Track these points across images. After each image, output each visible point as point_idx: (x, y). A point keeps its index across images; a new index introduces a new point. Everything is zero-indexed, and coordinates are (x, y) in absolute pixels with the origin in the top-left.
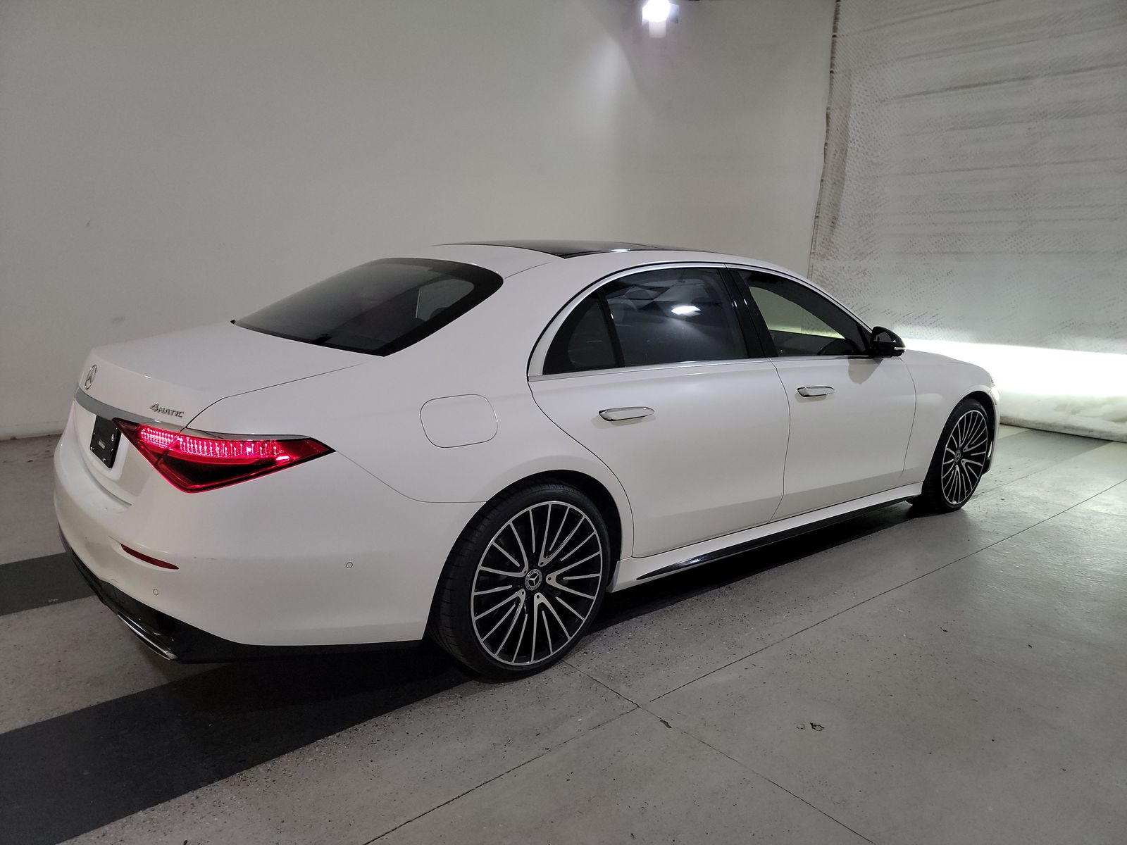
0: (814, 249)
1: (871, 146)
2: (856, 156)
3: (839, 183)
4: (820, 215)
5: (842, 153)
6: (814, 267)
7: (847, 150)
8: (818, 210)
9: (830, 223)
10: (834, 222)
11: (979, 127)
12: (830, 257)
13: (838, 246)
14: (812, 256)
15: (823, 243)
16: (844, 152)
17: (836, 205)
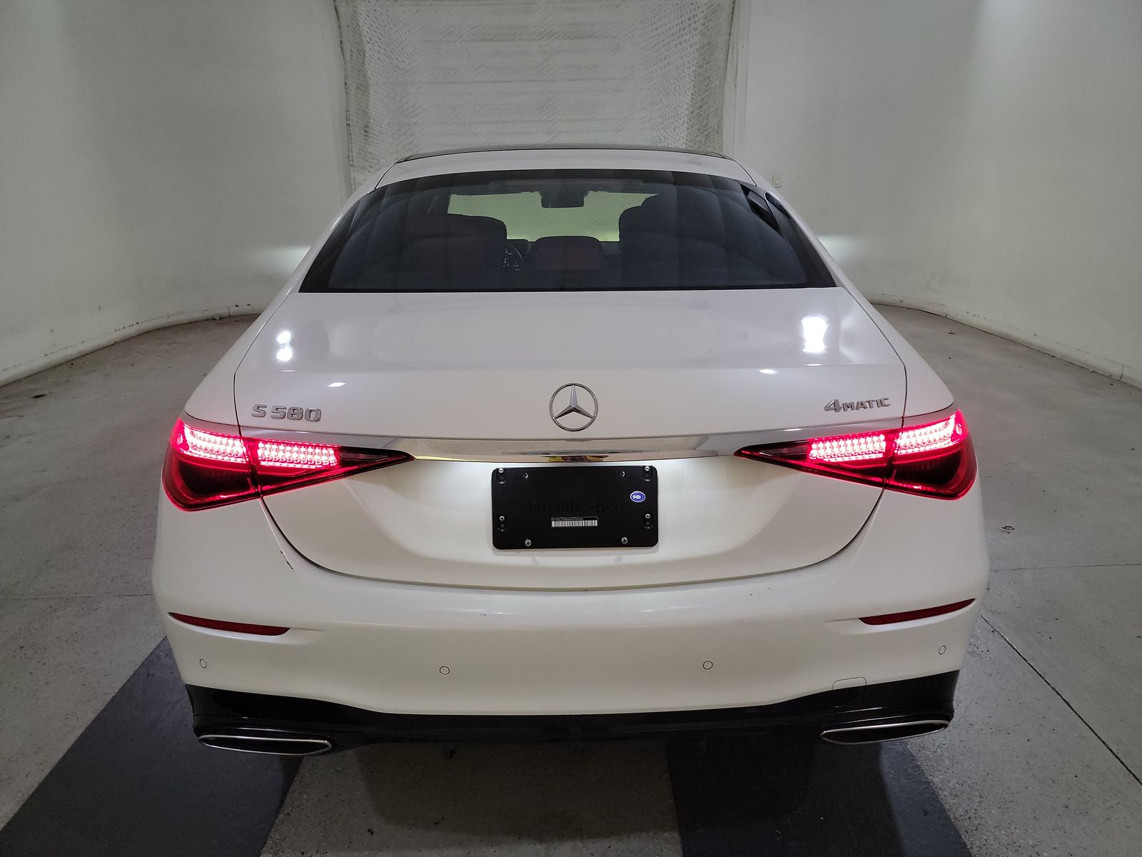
0: (353, 161)
1: (393, 49)
2: (379, 59)
3: (363, 87)
4: (351, 123)
5: (359, 53)
6: (357, 181)
7: (364, 51)
8: (347, 118)
9: (363, 132)
10: (366, 130)
11: (498, 40)
12: (371, 169)
13: (378, 157)
14: (352, 168)
15: (360, 153)
16: (362, 53)
17: (365, 113)
